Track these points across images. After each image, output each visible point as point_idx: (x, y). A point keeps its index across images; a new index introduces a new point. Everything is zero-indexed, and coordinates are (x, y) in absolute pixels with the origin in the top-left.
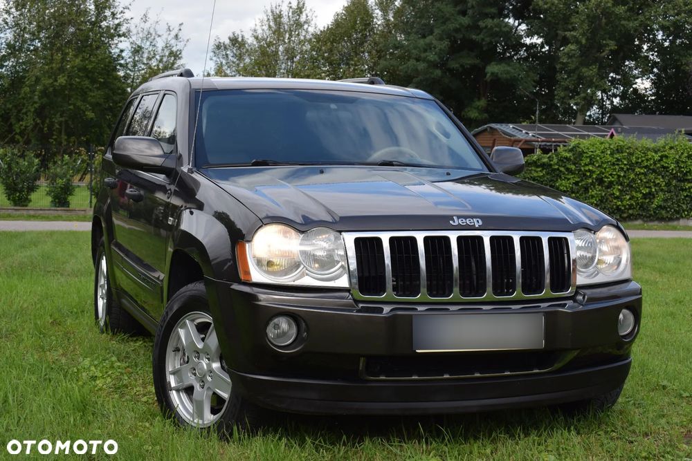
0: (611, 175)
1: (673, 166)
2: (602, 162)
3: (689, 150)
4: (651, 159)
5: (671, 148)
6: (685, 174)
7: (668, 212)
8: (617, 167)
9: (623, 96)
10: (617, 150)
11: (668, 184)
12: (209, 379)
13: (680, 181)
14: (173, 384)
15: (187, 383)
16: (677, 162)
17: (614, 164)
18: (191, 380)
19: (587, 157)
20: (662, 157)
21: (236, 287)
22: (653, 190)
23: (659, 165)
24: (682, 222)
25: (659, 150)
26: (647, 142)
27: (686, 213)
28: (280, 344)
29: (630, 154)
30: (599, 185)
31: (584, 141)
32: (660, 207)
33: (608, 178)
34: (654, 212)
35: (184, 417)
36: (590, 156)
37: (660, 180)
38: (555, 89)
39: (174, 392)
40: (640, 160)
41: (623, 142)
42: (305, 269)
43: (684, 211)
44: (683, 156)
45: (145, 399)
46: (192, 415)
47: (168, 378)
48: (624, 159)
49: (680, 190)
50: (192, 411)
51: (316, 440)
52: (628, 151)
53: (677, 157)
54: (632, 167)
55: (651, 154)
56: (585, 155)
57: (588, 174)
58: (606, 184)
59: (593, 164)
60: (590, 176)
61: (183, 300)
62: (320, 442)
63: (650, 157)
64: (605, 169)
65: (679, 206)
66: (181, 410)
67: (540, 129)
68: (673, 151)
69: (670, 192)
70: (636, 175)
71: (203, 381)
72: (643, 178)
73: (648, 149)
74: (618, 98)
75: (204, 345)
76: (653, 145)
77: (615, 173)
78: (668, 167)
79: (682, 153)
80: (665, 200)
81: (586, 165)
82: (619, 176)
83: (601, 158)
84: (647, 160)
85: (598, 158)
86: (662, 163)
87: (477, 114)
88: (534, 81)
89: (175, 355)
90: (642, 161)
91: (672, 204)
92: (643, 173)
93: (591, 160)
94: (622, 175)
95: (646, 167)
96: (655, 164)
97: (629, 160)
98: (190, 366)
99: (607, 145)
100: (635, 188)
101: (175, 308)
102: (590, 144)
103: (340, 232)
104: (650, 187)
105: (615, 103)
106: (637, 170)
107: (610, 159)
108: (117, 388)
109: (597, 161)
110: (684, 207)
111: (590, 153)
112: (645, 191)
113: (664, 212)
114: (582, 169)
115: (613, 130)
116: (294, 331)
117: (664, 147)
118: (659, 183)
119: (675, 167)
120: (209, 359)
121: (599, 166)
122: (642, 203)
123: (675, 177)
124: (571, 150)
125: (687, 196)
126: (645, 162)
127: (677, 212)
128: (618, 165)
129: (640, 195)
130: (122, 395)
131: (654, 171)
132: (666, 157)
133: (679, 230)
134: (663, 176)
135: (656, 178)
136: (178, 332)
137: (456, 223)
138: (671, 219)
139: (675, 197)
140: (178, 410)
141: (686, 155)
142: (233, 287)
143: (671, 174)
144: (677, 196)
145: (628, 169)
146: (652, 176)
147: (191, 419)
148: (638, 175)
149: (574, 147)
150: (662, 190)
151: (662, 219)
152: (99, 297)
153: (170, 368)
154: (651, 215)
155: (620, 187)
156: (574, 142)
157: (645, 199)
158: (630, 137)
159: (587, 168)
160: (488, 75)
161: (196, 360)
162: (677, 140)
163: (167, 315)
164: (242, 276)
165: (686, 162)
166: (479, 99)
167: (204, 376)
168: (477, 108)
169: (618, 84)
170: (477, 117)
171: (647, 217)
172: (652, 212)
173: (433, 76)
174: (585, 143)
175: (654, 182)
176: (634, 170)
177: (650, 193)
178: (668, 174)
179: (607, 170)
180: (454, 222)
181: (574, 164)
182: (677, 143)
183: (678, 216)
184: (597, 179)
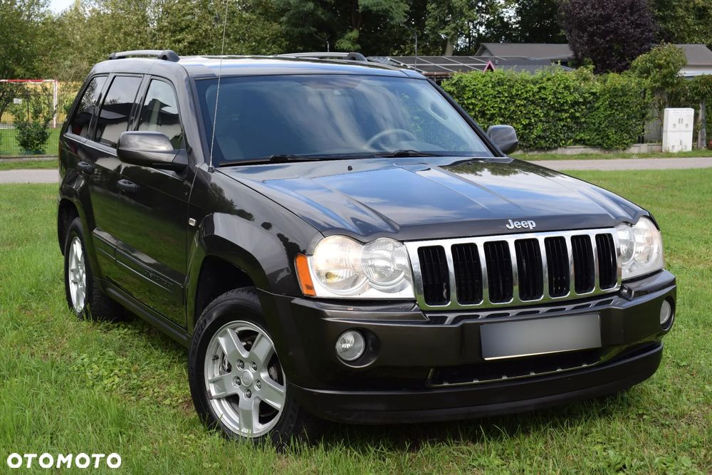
0: (492, 107)
1: (550, 97)
2: (484, 96)
3: (565, 81)
4: (530, 91)
5: (549, 79)
6: (562, 105)
7: (547, 141)
8: (498, 99)
9: (489, 25)
10: (498, 82)
11: (546, 115)
12: (256, 388)
13: (557, 111)
14: (214, 393)
15: (230, 392)
16: (555, 93)
17: (495, 97)
18: (234, 389)
19: (469, 91)
20: (540, 89)
21: (297, 301)
22: (533, 121)
23: (537, 97)
24: (560, 151)
25: (537, 82)
26: (525, 74)
27: (563, 142)
28: (349, 359)
29: (511, 87)
30: (481, 117)
31: (467, 75)
32: (539, 137)
33: (490, 110)
34: (534, 142)
35: (229, 427)
36: (472, 90)
37: (539, 112)
38: (426, 20)
39: (215, 401)
40: (520, 93)
41: (504, 74)
42: (368, 280)
43: (561, 140)
44: (560, 87)
45: (167, 402)
46: (239, 425)
47: (207, 386)
48: (505, 91)
49: (557, 120)
50: (238, 422)
51: (377, 448)
52: (508, 84)
53: (555, 88)
54: (512, 99)
55: (530, 86)
56: (467, 89)
57: (471, 107)
58: (488, 116)
59: (476, 97)
60: (473, 109)
61: (223, 308)
62: (382, 449)
63: (529, 89)
64: (487, 101)
65: (557, 135)
66: (226, 421)
67: (419, 62)
68: (550, 83)
69: (548, 122)
70: (517, 106)
71: (249, 390)
72: (523, 109)
73: (527, 81)
74: (484, 27)
75: (250, 355)
76: (531, 77)
77: (496, 105)
78: (546, 99)
79: (559, 85)
80: (544, 131)
81: (469, 98)
82: (500, 109)
83: (483, 92)
84: (527, 92)
85: (480, 92)
86: (540, 94)
87: (350, 45)
88: (405, 12)
89: (214, 363)
90: (522, 93)
91: (551, 134)
92: (522, 105)
93: (473, 93)
94: (503, 107)
95: (525, 99)
96: (534, 95)
97: (510, 92)
98: (232, 374)
99: (488, 79)
100: (515, 120)
101: (215, 315)
102: (472, 78)
103: (402, 242)
104: (530, 119)
105: (481, 32)
106: (518, 102)
107: (492, 92)
108: (131, 389)
109: (479, 94)
110: (562, 136)
111: (473, 87)
112: (525, 122)
113: (543, 142)
114: (465, 102)
115: (490, 62)
116: (361, 344)
117: (542, 79)
118: (537, 114)
119: (553, 98)
120: (255, 369)
121: (481, 99)
122: (522, 133)
123: (553, 108)
124: (454, 84)
125: (564, 126)
126: (525, 93)
127: (555, 141)
128: (499, 97)
129: (521, 126)
130: (139, 397)
131: (533, 102)
132: (544, 88)
133: (558, 159)
134: (541, 107)
135: (535, 109)
136: (217, 340)
137: (512, 227)
138: (549, 149)
139: (553, 128)
140: (222, 419)
141: (563, 86)
142: (293, 302)
143: (549, 104)
144: (555, 126)
145: (508, 101)
146: (532, 107)
147: (238, 429)
148: (519, 107)
149: (457, 81)
150: (541, 121)
151: (541, 149)
152: (70, 281)
153: (209, 376)
154: (531, 145)
155: (501, 119)
156: (456, 76)
157: (526, 130)
158: (510, 70)
159: (470, 101)
160: (360, 7)
161: (240, 369)
162: (554, 72)
163: (205, 324)
164: (305, 291)
165: (563, 93)
166: (351, 30)
167: (251, 385)
168: (350, 40)
169: (483, 13)
170: (350, 48)
171: (527, 147)
172: (532, 143)
173: (305, 9)
174: (468, 76)
175: (533, 113)
176: (514, 102)
177: (530, 124)
178: (546, 104)
179: (489, 102)
180: (510, 226)
181: (458, 97)
182: (553, 75)
183: (556, 145)
184: (479, 112)
